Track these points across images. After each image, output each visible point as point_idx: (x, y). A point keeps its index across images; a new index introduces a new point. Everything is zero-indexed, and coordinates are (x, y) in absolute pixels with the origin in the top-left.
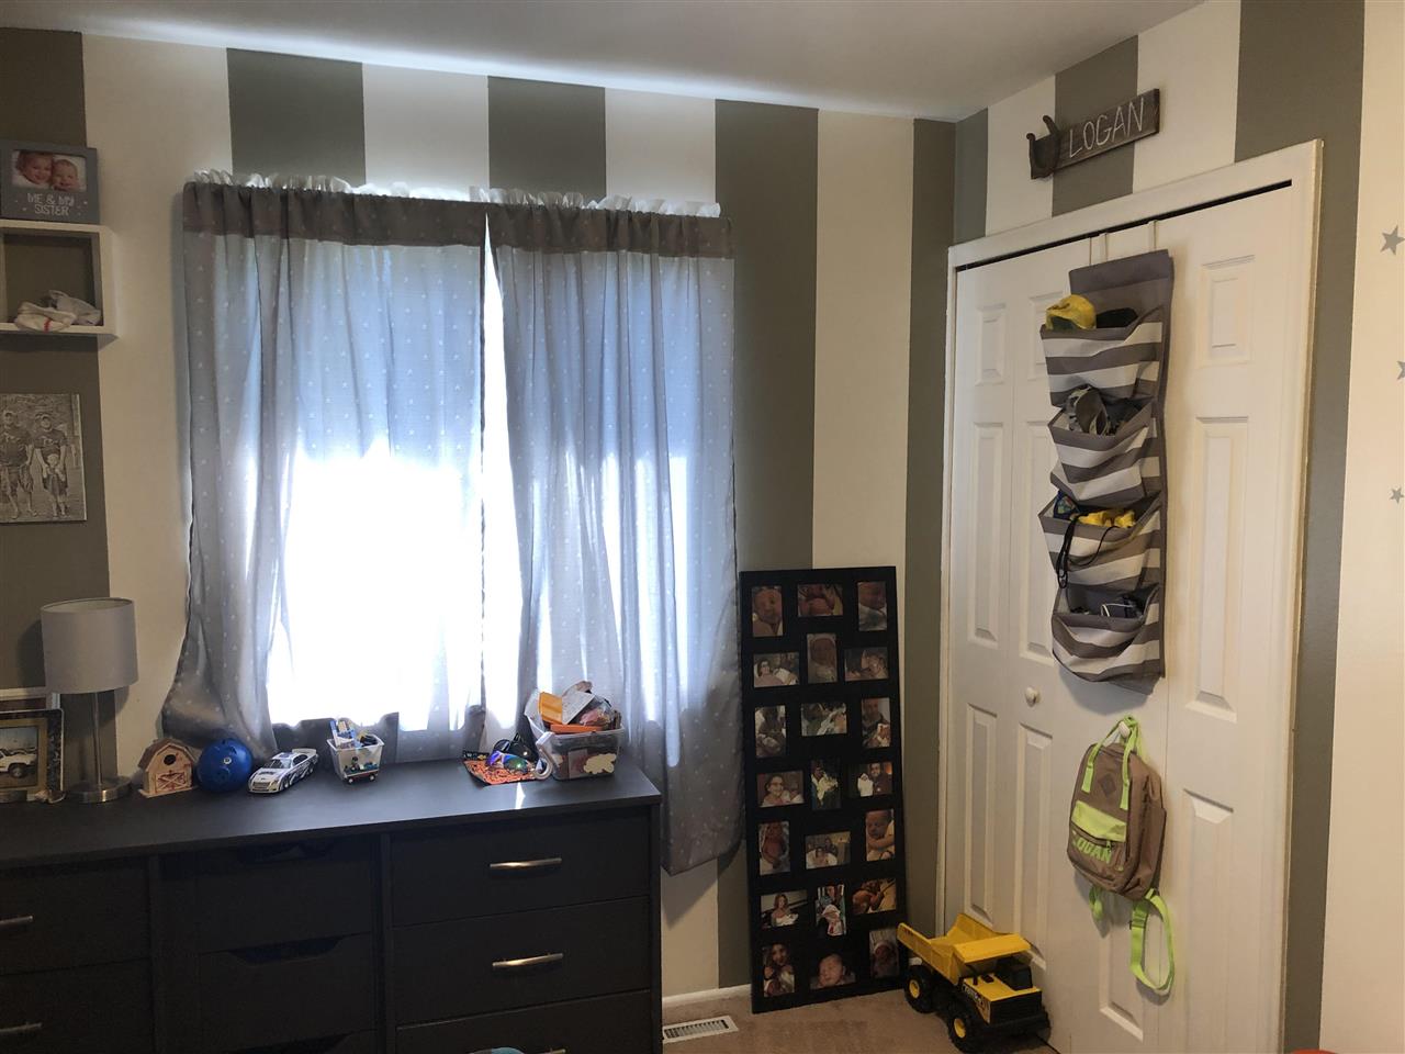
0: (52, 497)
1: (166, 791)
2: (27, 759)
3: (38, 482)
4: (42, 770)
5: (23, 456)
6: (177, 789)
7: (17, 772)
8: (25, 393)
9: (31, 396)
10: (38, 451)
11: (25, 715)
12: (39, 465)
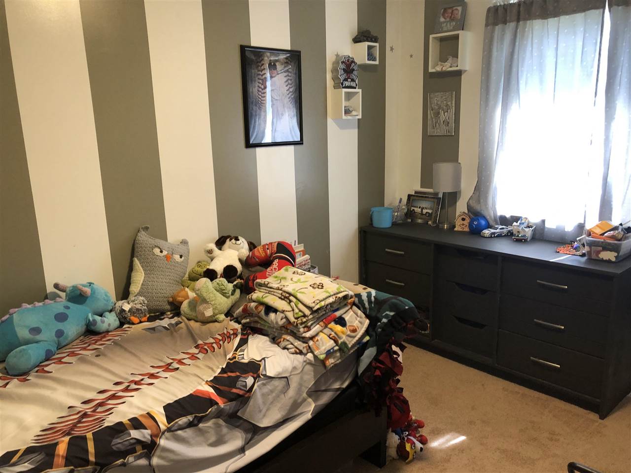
0: (445, 127)
1: (461, 230)
2: (430, 211)
3: (442, 122)
4: (433, 215)
5: (439, 113)
6: (464, 230)
7: (427, 215)
8: (441, 92)
9: (442, 93)
10: (442, 112)
11: (432, 198)
12: (443, 116)
